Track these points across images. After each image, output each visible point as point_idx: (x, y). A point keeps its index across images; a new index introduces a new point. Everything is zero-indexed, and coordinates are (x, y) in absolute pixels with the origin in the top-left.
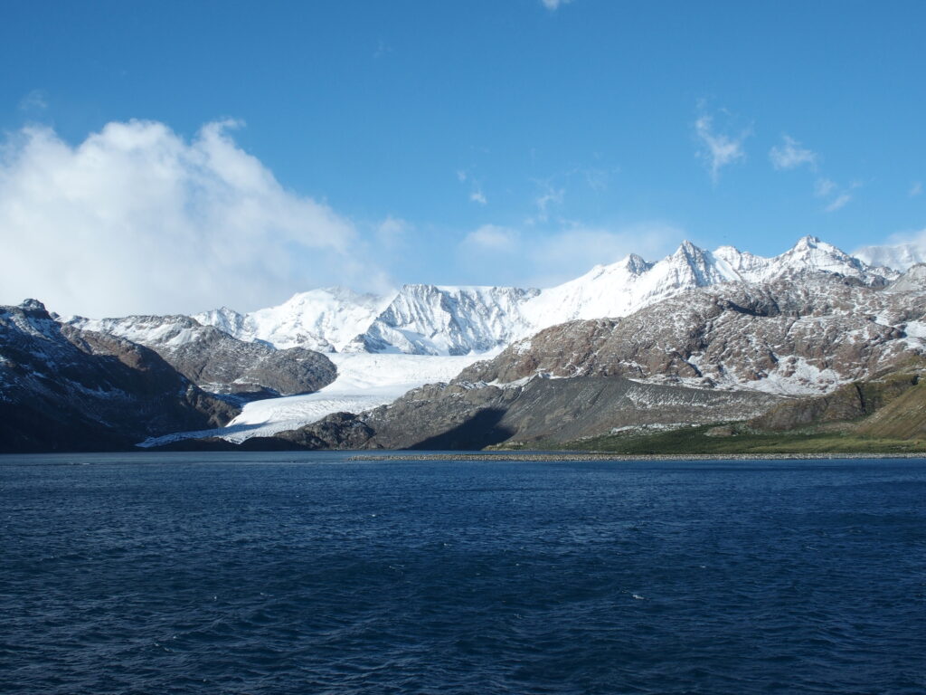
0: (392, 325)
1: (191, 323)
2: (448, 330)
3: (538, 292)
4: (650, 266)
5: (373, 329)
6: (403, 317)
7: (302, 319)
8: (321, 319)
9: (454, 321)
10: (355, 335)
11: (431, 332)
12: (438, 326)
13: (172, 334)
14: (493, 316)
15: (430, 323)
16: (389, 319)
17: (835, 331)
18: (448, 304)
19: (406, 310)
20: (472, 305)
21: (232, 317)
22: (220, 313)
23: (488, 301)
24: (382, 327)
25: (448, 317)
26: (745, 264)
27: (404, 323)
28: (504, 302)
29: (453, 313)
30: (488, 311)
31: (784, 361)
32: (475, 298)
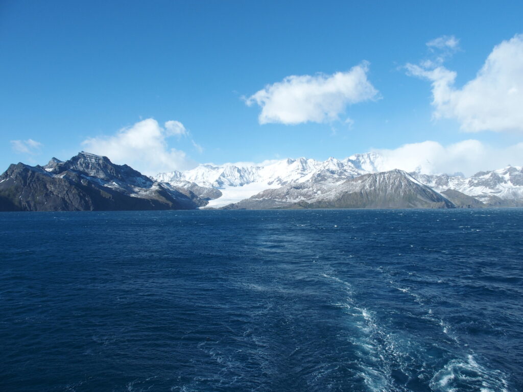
0: (224, 177)
1: (189, 182)
2: (239, 178)
3: (263, 168)
4: (293, 162)
5: (220, 178)
6: (227, 175)
7: (198, 174)
8: (203, 174)
9: (241, 176)
10: (215, 180)
11: (234, 179)
12: (236, 177)
13: (185, 185)
14: (251, 174)
15: (234, 176)
16: (223, 175)
17: (307, 192)
18: (239, 171)
19: (227, 173)
20: (245, 171)
21: (178, 173)
22: (175, 172)
23: (250, 170)
24: (222, 178)
25: (239, 175)
26: (316, 164)
27: (227, 176)
28: (254, 170)
29: (240, 173)
30: (250, 173)
31: (299, 197)
32: (246, 169)
